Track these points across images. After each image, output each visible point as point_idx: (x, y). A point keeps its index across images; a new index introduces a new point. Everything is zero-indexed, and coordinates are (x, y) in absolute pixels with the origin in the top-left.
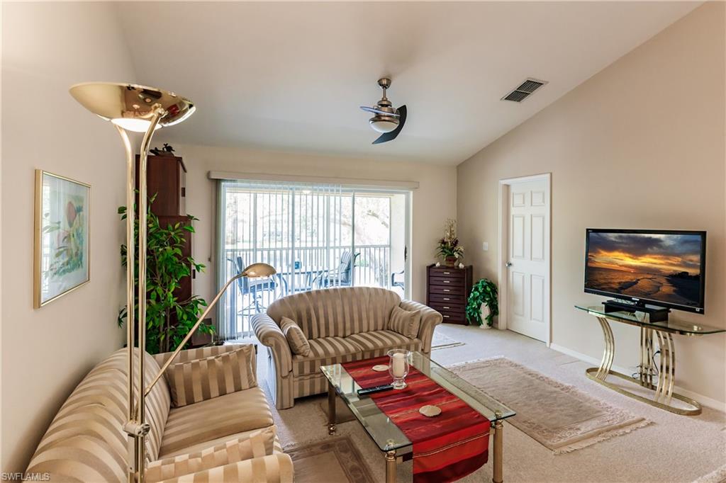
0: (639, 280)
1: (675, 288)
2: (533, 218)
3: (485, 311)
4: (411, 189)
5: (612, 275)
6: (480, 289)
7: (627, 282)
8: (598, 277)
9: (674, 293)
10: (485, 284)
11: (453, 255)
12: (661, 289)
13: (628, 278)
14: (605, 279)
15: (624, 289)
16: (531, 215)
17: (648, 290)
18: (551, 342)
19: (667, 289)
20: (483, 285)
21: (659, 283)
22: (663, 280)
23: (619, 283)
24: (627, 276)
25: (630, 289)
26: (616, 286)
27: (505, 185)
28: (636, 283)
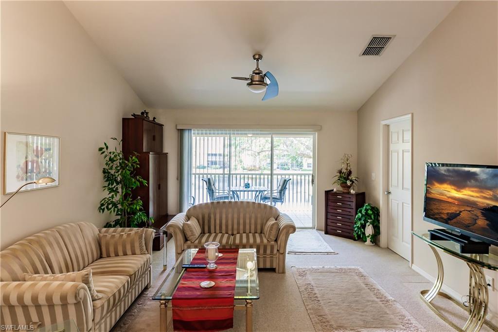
0: (461, 212)
1: (488, 222)
2: (404, 153)
3: (369, 230)
4: (315, 131)
5: (443, 206)
6: (363, 212)
7: (452, 213)
8: (433, 207)
9: (488, 227)
10: (368, 208)
11: (347, 183)
12: (477, 221)
13: (453, 209)
14: (437, 209)
15: (451, 220)
16: (403, 151)
17: (468, 222)
18: (412, 263)
19: (482, 222)
20: (366, 209)
21: (476, 215)
22: (479, 213)
23: (448, 214)
24: (452, 208)
25: (455, 220)
26: (445, 217)
27: (386, 125)
28: (459, 214)
